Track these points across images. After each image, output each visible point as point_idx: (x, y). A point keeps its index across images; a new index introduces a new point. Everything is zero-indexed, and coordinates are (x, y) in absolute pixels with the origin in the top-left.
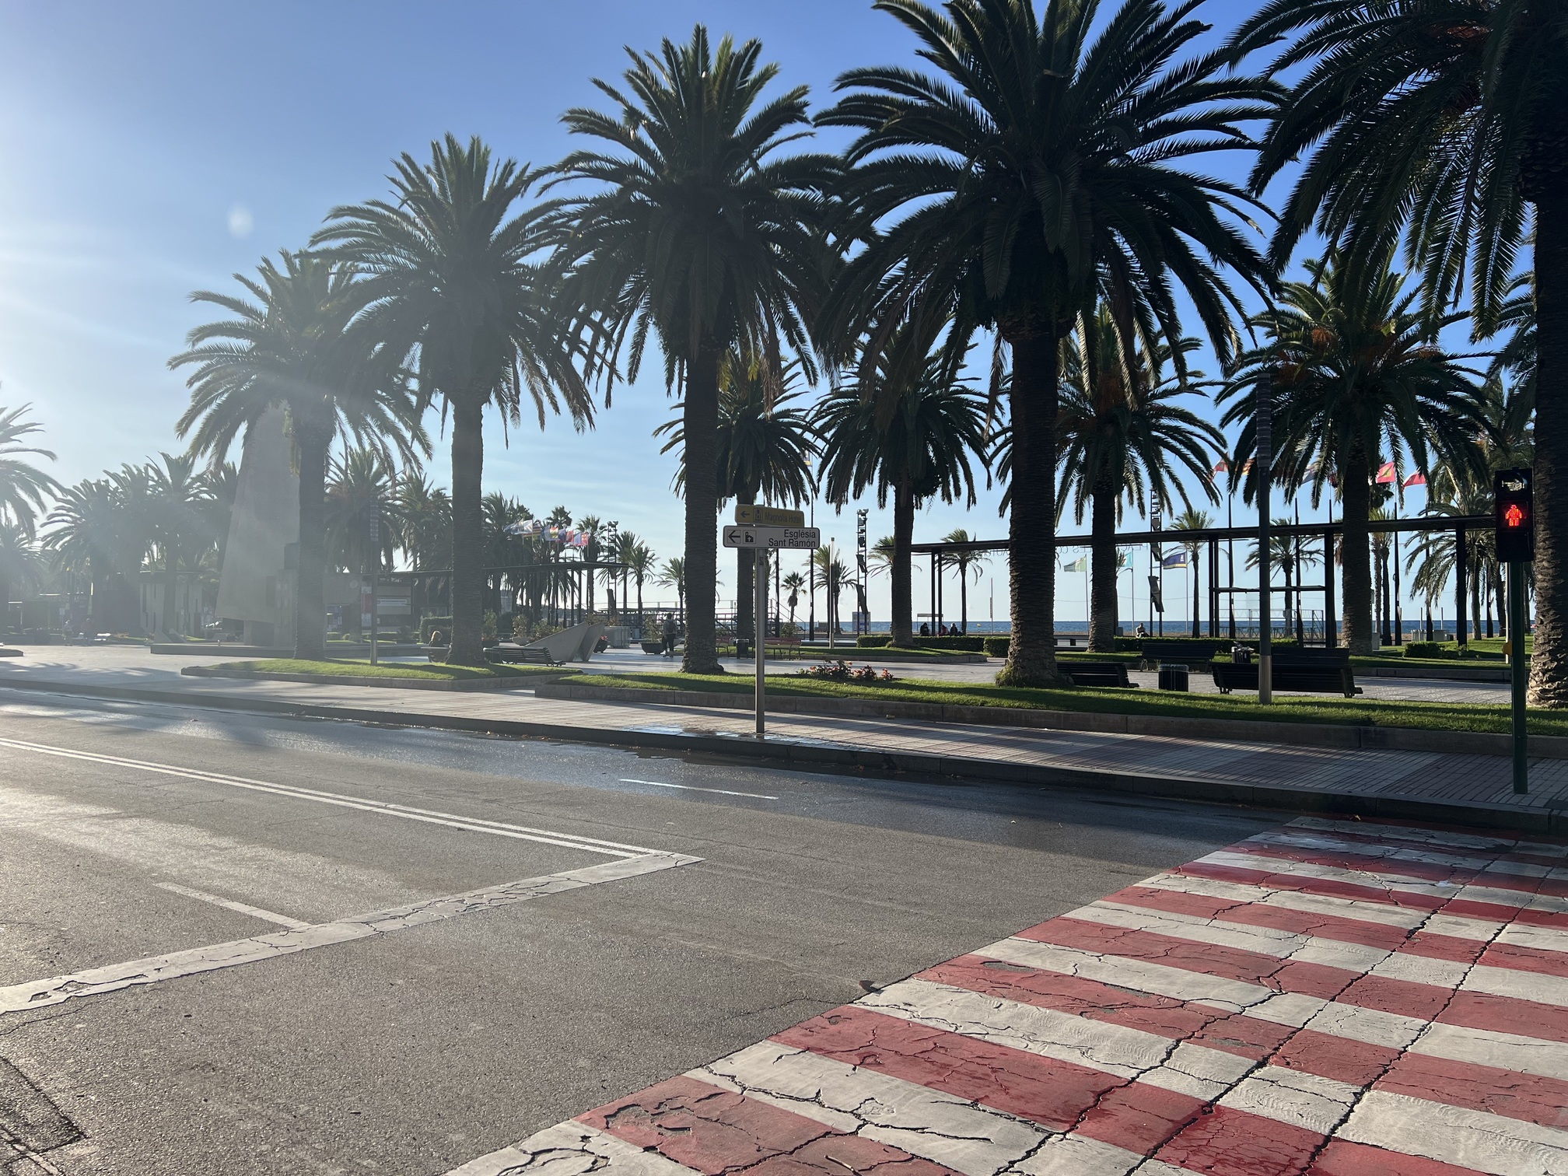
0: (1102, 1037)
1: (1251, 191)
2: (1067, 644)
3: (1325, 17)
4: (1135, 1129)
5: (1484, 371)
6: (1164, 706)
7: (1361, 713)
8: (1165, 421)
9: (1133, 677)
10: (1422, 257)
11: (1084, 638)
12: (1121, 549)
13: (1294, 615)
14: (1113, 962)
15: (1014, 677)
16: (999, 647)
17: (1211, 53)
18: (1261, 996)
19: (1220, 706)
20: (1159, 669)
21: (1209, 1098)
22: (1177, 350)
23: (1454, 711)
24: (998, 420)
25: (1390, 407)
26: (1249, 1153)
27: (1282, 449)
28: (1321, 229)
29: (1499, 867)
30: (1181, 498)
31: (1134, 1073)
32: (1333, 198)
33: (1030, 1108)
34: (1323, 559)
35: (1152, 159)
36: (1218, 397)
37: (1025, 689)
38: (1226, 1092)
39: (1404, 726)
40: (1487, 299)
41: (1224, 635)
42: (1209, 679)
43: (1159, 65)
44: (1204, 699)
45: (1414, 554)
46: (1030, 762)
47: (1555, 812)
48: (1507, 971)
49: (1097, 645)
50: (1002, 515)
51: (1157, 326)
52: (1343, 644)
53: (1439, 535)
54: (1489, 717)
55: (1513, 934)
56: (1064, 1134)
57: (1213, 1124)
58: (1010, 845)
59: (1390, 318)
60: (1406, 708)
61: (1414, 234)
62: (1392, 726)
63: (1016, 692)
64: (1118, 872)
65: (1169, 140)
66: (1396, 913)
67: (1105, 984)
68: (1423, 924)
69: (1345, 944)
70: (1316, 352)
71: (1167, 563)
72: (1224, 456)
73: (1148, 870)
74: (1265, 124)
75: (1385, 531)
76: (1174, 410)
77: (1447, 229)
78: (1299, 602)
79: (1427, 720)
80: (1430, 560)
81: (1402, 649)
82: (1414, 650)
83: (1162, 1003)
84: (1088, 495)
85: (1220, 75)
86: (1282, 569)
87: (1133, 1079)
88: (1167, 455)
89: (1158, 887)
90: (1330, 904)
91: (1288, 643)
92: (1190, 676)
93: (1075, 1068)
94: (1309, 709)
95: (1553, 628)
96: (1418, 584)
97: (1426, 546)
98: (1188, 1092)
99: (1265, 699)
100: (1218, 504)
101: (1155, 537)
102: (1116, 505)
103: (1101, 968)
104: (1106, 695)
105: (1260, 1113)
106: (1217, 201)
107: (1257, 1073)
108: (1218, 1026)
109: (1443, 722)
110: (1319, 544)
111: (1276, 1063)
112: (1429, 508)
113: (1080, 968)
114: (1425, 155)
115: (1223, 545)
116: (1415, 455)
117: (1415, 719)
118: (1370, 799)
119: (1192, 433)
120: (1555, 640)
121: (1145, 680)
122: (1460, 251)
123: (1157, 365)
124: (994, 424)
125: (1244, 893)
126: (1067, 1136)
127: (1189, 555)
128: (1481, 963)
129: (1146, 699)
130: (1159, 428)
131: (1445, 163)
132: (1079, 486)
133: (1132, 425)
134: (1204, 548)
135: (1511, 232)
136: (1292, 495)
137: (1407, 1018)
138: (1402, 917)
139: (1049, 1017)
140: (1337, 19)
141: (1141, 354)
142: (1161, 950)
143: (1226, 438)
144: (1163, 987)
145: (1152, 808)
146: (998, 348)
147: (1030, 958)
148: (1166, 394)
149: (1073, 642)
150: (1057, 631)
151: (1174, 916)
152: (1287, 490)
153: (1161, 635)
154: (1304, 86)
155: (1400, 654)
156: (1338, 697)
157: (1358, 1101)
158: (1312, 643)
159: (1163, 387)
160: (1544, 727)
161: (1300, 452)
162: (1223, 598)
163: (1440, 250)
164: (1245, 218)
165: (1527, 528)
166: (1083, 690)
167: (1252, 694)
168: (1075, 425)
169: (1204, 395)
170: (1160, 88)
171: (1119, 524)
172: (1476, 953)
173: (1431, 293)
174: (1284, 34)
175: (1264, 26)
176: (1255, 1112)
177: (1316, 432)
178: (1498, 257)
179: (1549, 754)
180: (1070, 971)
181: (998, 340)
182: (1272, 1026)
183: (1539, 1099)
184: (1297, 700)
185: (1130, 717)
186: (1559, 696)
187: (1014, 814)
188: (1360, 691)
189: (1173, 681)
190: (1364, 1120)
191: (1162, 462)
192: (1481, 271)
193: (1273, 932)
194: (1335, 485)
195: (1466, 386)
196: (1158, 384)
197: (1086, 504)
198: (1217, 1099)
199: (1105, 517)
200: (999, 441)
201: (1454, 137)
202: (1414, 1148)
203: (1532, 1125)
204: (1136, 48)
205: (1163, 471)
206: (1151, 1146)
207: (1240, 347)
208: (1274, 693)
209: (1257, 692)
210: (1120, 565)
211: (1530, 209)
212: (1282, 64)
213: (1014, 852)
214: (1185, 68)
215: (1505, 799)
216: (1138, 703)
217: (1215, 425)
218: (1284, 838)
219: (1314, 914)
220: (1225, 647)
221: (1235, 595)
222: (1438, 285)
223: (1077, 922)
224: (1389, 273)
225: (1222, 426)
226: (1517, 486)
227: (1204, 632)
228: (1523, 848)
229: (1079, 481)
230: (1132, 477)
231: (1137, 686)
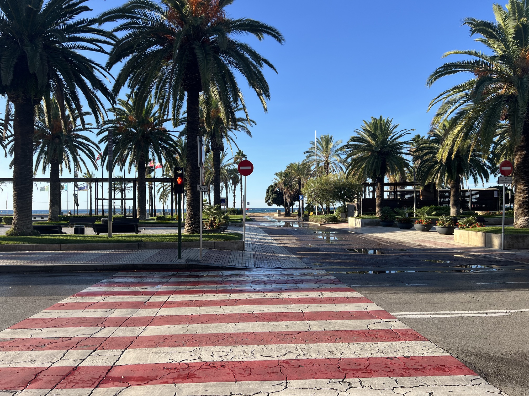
0: (40, 355)
1: (107, 68)
2: (40, 219)
3: (129, 19)
4: (49, 382)
5: (177, 137)
6: (75, 240)
7: (139, 239)
8: (78, 140)
9: (64, 230)
10: (158, 101)
11: (47, 216)
12: (63, 183)
13: (124, 208)
14: (46, 330)
15: (15, 232)
16: (9, 221)
17: (92, 18)
18: (98, 330)
19: (95, 239)
20: (74, 227)
21: (76, 365)
22: (81, 115)
23: (165, 236)
24: (9, 131)
25: (152, 144)
26: (88, 377)
27: (119, 153)
28: (129, 86)
29: (172, 280)
30: (85, 167)
31: (50, 364)
32: (132, 77)
33: (9, 386)
34: (132, 189)
35: (72, 48)
36: (97, 134)
37: (19, 237)
38: (82, 362)
39: (152, 242)
40: (175, 117)
41: (100, 214)
42: (92, 229)
43: (74, 17)
44: (89, 237)
45: (159, 190)
46: (19, 264)
47: (187, 263)
48: (169, 308)
49: (52, 219)
50: (11, 168)
51: (74, 107)
52: (138, 217)
53: (166, 183)
54: (174, 237)
55: (173, 298)
56: (22, 391)
57: (76, 373)
58: (8, 296)
59: (152, 116)
60: (152, 236)
61: (156, 93)
62: (148, 242)
63: (15, 238)
64: (52, 299)
65: (78, 43)
66: (142, 298)
67: (42, 338)
68: (149, 299)
69: (126, 309)
70: (131, 124)
71: (79, 189)
72: (100, 154)
73: (64, 297)
74: (111, 47)
75: (151, 182)
76: (82, 136)
77: (165, 94)
78: (125, 203)
79: (158, 239)
80: (164, 191)
81: (155, 218)
82: (159, 218)
83: (62, 340)
84: (48, 163)
85: (95, 26)
86: (120, 192)
87: (50, 366)
88: (79, 152)
89: (66, 302)
90: (123, 298)
91: (121, 217)
92: (85, 229)
93: (28, 368)
94: (124, 238)
95: (191, 212)
96: (160, 199)
97: (163, 187)
98: (69, 365)
99: (110, 236)
100: (97, 170)
101: (76, 180)
102: (60, 168)
103: (42, 333)
104: (53, 237)
105: (92, 365)
106: (96, 68)
107: (93, 354)
108: (82, 343)
109: (162, 239)
110: (131, 184)
111: (100, 349)
112: (163, 175)
113: (33, 335)
114: (159, 71)
115: (100, 184)
116: (159, 159)
117: (154, 239)
118: (139, 265)
119: (89, 145)
120: (191, 215)
121: (69, 231)
122: (168, 101)
123: (75, 120)
124: (8, 132)
125: (97, 299)
126: (23, 391)
127: (89, 186)
128: (163, 308)
129: (68, 238)
130: (76, 142)
131: (164, 74)
132: (45, 160)
133: (66, 140)
134: (93, 185)
135: (182, 99)
136: (122, 169)
137: (140, 327)
138: (143, 298)
139: (19, 354)
140: (133, 21)
141: (68, 115)
142: (65, 323)
143: (100, 147)
144: (64, 335)
145: (68, 276)
146: (8, 104)
147: (13, 335)
148: (79, 130)
149: (42, 218)
150: (33, 214)
151: (71, 311)
152: (121, 167)
153: (78, 215)
154: (123, 39)
155: (154, 220)
156: (134, 234)
157: (123, 353)
158: (129, 217)
159: (78, 128)
160: (187, 239)
161: (125, 154)
162: (100, 202)
163: (163, 99)
164: (105, 77)
165: (182, 185)
166: (44, 236)
167: (106, 234)
168: (43, 137)
169: (92, 132)
170: (75, 24)
171: (61, 175)
172: (162, 305)
173: (161, 112)
174: (117, 20)
175: (110, 15)
176: (91, 365)
177: (130, 149)
178: (178, 105)
179: (188, 247)
180: (29, 337)
181: (8, 101)
182: (100, 338)
183: (171, 341)
184: (120, 235)
185: (62, 245)
186: (192, 231)
187: (11, 285)
188: (140, 231)
189: (79, 231)
190: (124, 358)
191: (77, 154)
192: (174, 108)
193: (104, 310)
194: (135, 166)
195: (172, 140)
196: (76, 126)
197: (47, 167)
198: (79, 365)
199: (55, 172)
200: (10, 139)
201: (166, 67)
202: (137, 362)
203: (168, 348)
204: (66, 8)
205: (78, 157)
206: (54, 385)
207: (104, 119)
208: (113, 233)
209: (107, 234)
210: (63, 189)
211: (186, 93)
212: (116, 30)
213: (10, 299)
214: (83, 20)
215: (175, 261)
216: (65, 239)
217: (97, 143)
218: (112, 280)
219: (118, 302)
220: (99, 218)
221: (104, 201)
222: (162, 110)
223: (34, 319)
224: (151, 103)
225: (99, 143)
226: (179, 172)
227: (93, 213)
228: (179, 274)
229: (45, 158)
230: (66, 158)
231: (66, 233)
